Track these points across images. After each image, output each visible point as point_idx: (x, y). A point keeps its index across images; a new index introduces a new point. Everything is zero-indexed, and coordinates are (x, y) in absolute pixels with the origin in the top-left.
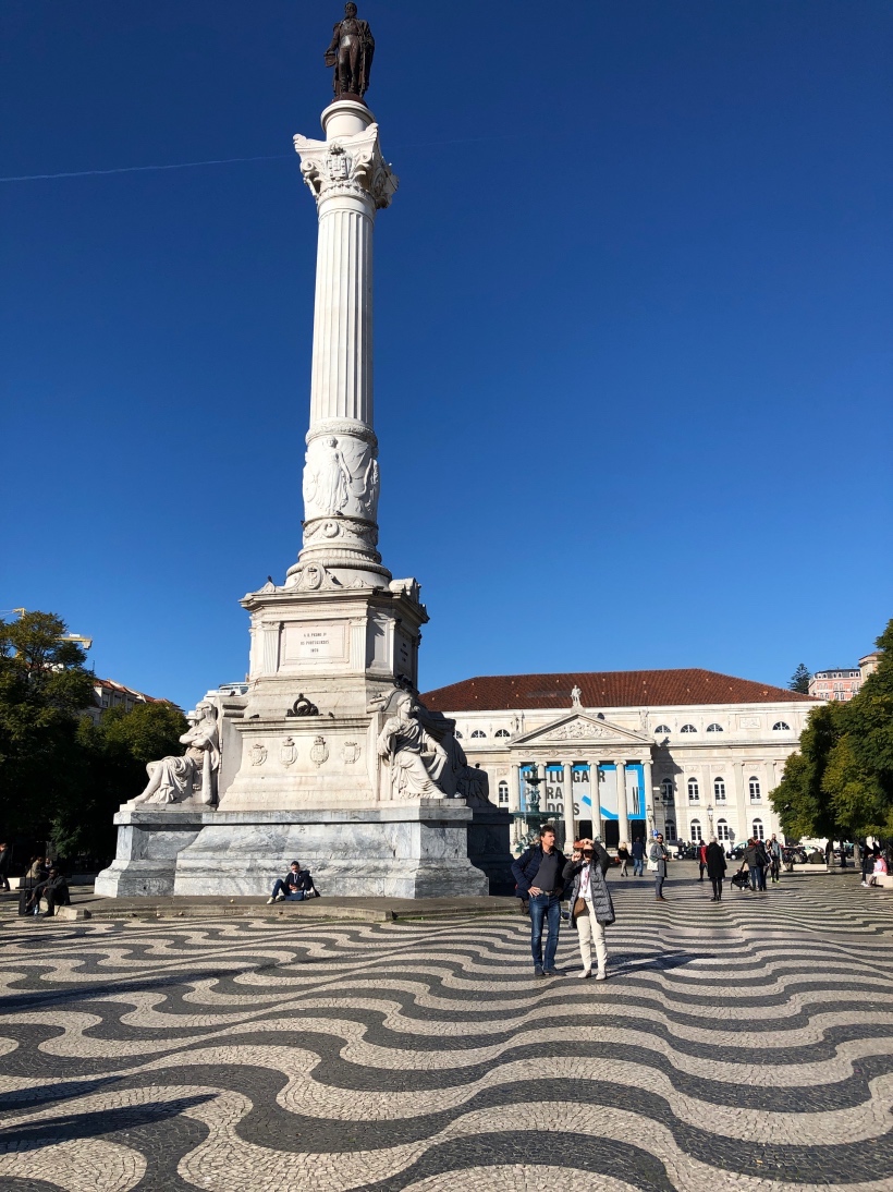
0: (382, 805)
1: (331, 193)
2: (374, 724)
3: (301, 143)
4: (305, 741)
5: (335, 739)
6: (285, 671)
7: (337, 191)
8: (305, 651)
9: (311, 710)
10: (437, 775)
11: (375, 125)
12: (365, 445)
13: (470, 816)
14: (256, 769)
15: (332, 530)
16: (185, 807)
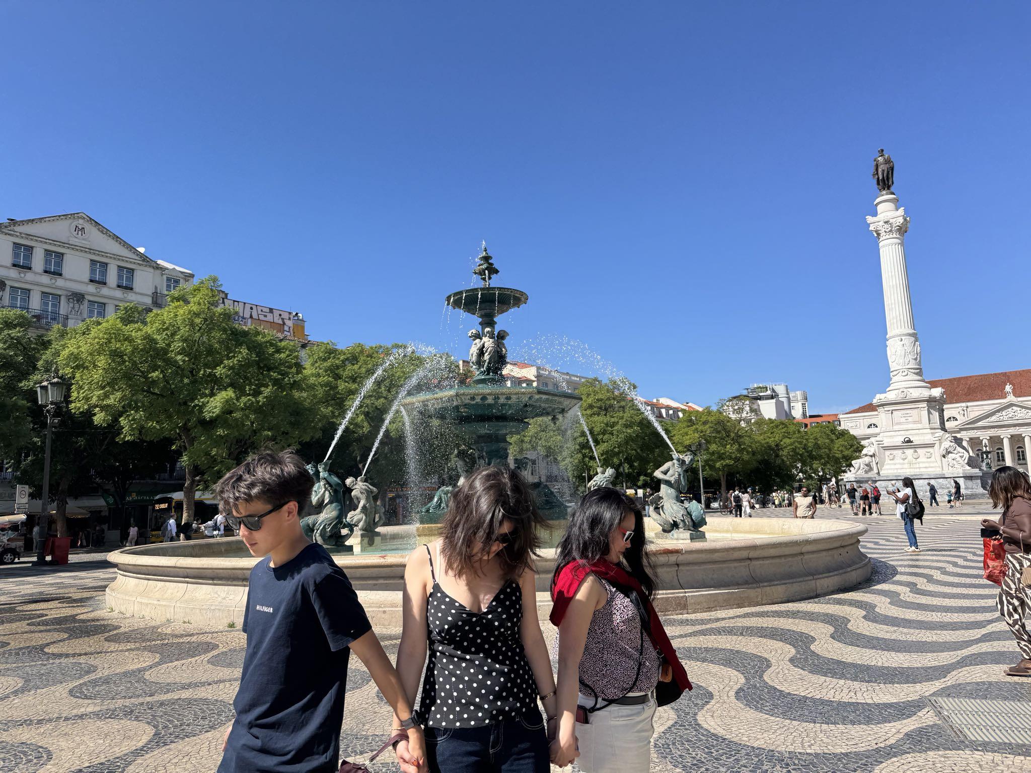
0: (944, 472)
1: (884, 238)
2: (937, 446)
3: (870, 219)
4: (909, 452)
5: (921, 451)
6: (896, 428)
7: (888, 237)
8: (903, 420)
9: (910, 441)
10: (966, 461)
11: (903, 208)
12: (913, 339)
13: (981, 474)
14: (892, 462)
15: (904, 374)
16: (870, 475)
